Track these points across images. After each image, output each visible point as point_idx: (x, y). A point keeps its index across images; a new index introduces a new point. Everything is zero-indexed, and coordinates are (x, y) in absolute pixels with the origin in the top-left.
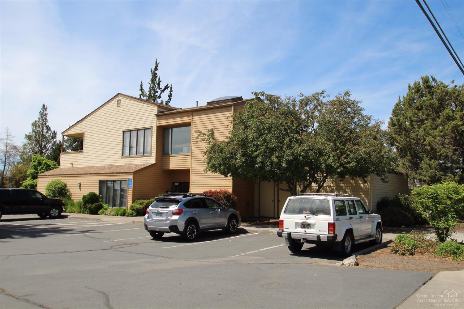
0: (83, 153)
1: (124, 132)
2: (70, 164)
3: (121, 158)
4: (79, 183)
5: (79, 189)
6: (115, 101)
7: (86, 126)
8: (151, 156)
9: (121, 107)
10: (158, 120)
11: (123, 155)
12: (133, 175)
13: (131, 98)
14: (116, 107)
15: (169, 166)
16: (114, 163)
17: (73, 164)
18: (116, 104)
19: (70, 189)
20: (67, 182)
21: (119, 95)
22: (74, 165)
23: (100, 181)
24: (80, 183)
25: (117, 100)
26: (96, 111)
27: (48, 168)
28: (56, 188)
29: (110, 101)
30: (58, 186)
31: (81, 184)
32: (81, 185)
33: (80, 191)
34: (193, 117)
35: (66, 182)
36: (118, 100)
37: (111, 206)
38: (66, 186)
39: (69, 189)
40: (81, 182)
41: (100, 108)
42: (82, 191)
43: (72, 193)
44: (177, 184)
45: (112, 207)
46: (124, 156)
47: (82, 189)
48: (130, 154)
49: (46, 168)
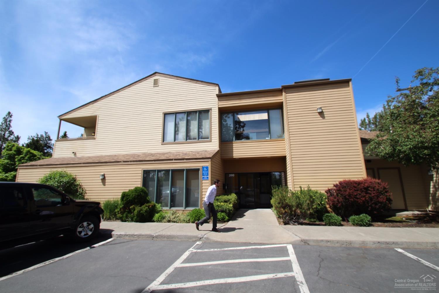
0: (95, 139)
1: (165, 114)
2: (72, 153)
3: (161, 144)
4: (102, 175)
5: (101, 184)
6: (152, 80)
7: (101, 108)
8: (211, 142)
9: (159, 87)
10: (220, 101)
11: (163, 142)
12: (210, 162)
13: (175, 78)
14: (153, 87)
15: (233, 154)
16: (149, 151)
17: (77, 153)
18: (153, 84)
19: (83, 184)
20: (77, 174)
21: (157, 74)
22: (77, 155)
23: (144, 171)
24: (104, 175)
25: (153, 80)
26: (118, 91)
27: (32, 158)
28: (61, 182)
29: (142, 81)
30: (65, 180)
31: (106, 176)
32: (106, 178)
33: (103, 186)
34: (287, 95)
35: (75, 174)
36: (155, 80)
37: (167, 206)
38: (74, 180)
39: (81, 184)
40: (106, 173)
41: (126, 88)
42: (106, 186)
43: (87, 189)
44: (233, 175)
45: (170, 208)
46: (165, 142)
47: (106, 184)
48: (175, 140)
49: (29, 158)
